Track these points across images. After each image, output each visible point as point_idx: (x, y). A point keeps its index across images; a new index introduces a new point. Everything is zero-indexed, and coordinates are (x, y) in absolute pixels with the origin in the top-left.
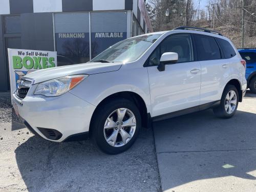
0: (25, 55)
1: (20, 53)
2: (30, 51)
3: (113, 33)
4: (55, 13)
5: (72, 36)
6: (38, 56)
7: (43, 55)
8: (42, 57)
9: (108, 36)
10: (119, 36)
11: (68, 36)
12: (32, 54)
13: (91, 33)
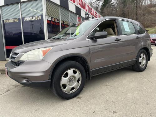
3: (35, 17)
5: (11, 21)
9: (32, 20)
10: (39, 19)
11: (9, 22)
13: (22, 18)
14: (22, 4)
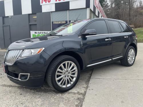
0: (38, 34)
1: (35, 33)
2: (40, 32)
4: (52, 12)
5: (59, 23)
6: (43, 34)
7: (45, 33)
8: (45, 34)
11: (58, 23)
12: (41, 33)
13: (69, 21)
14: (69, 11)
